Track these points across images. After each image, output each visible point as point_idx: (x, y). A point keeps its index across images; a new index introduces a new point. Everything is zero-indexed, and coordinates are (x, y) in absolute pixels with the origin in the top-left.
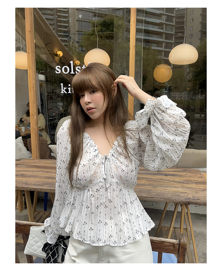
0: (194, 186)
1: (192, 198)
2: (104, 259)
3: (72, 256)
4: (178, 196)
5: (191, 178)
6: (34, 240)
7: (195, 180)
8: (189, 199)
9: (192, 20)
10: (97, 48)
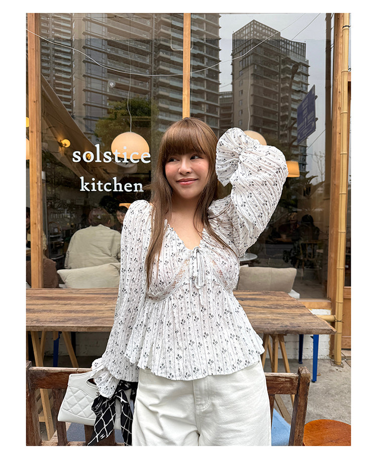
0: (286, 311)
1: (289, 325)
2: (204, 402)
3: (151, 405)
4: (269, 323)
5: (279, 302)
6: (75, 396)
7: (286, 303)
8: (286, 326)
9: (241, 112)
10: (129, 131)
